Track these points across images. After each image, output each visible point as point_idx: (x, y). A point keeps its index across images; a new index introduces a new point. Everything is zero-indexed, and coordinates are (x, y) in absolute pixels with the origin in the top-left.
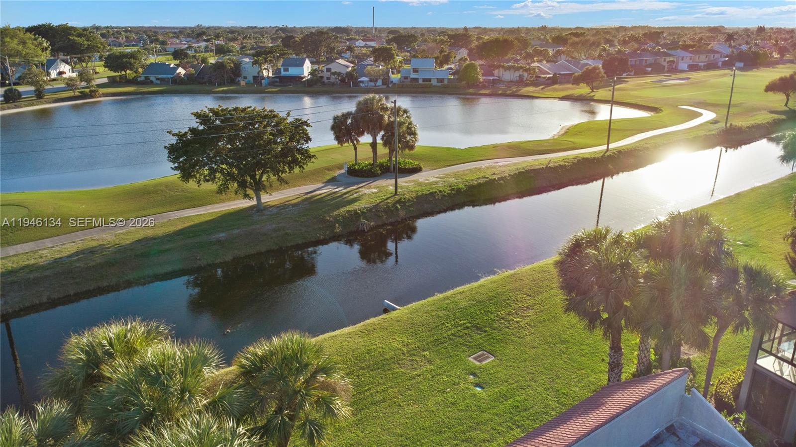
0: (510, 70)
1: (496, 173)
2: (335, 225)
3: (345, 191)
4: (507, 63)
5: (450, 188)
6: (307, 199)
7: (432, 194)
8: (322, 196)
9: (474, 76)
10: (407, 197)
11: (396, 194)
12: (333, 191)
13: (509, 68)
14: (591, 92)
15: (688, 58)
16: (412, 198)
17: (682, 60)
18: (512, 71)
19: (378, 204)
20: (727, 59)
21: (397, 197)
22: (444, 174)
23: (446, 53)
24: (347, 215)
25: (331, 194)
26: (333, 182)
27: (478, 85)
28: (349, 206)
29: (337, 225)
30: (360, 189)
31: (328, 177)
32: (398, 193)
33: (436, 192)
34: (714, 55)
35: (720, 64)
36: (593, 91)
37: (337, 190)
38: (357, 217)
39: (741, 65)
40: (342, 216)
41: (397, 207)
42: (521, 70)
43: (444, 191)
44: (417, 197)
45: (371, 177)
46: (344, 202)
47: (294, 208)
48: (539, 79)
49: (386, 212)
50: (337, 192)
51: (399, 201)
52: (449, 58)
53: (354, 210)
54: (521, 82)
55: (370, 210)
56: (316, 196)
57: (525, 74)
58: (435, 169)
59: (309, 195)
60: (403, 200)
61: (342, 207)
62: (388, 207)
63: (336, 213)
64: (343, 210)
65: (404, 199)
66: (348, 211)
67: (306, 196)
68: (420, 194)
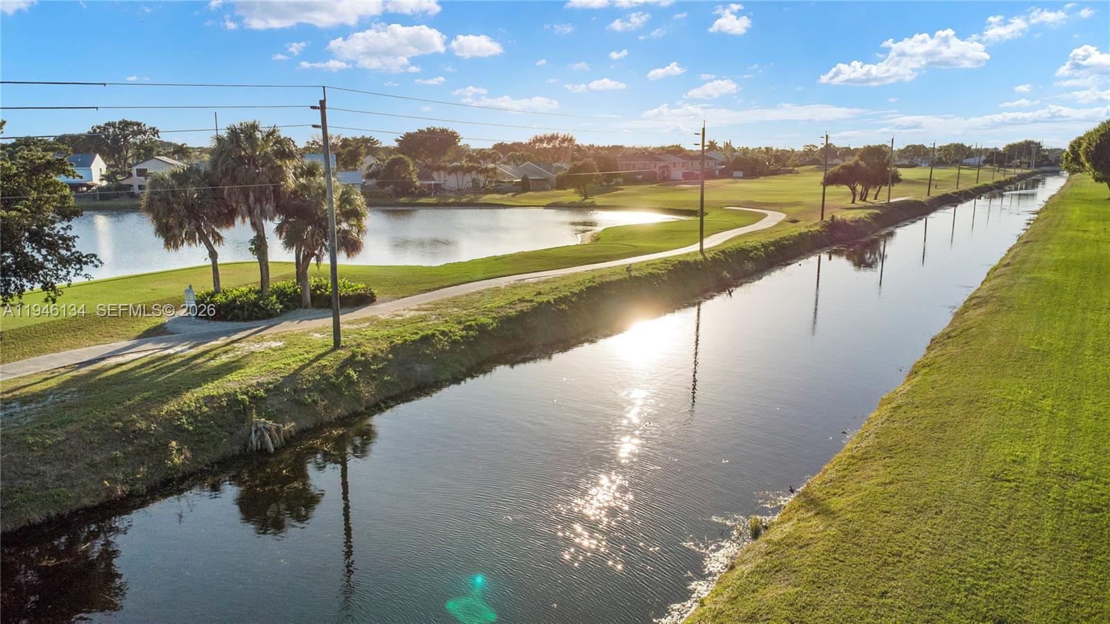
0: (456, 173)
1: (542, 291)
2: (167, 444)
3: (194, 352)
4: (450, 163)
5: (461, 327)
6: (75, 380)
7: (426, 339)
8: (124, 368)
9: (405, 177)
10: (369, 349)
11: (337, 345)
12: (159, 354)
13: (455, 170)
14: (584, 199)
15: (681, 164)
16: (382, 351)
17: (674, 166)
18: (460, 174)
19: (297, 372)
20: (724, 167)
21: (344, 354)
22: (429, 303)
23: (351, 148)
24: (205, 409)
25: (153, 362)
26: (156, 335)
27: (413, 191)
28: (210, 385)
29: (174, 443)
30: (236, 345)
31: (144, 327)
32: (342, 344)
33: (433, 335)
34: (708, 163)
35: (717, 172)
36: (586, 198)
37: (171, 351)
38: (240, 412)
39: (740, 174)
40: (190, 414)
41: (348, 377)
42: (474, 172)
43: (450, 332)
44: (394, 349)
45: (258, 319)
46: (195, 376)
47: (25, 408)
48: (502, 184)
49: (322, 392)
50: (169, 355)
51: (351, 361)
52: (358, 156)
53: (227, 395)
54: (477, 189)
55: (275, 390)
56: (107, 370)
57: (482, 178)
58: (403, 297)
59: (84, 371)
60: (359, 358)
61: (188, 390)
62: (326, 378)
63: (172, 406)
64: (191, 398)
65: (363, 355)
66: (210, 399)
67: (75, 373)
68: (398, 341)
